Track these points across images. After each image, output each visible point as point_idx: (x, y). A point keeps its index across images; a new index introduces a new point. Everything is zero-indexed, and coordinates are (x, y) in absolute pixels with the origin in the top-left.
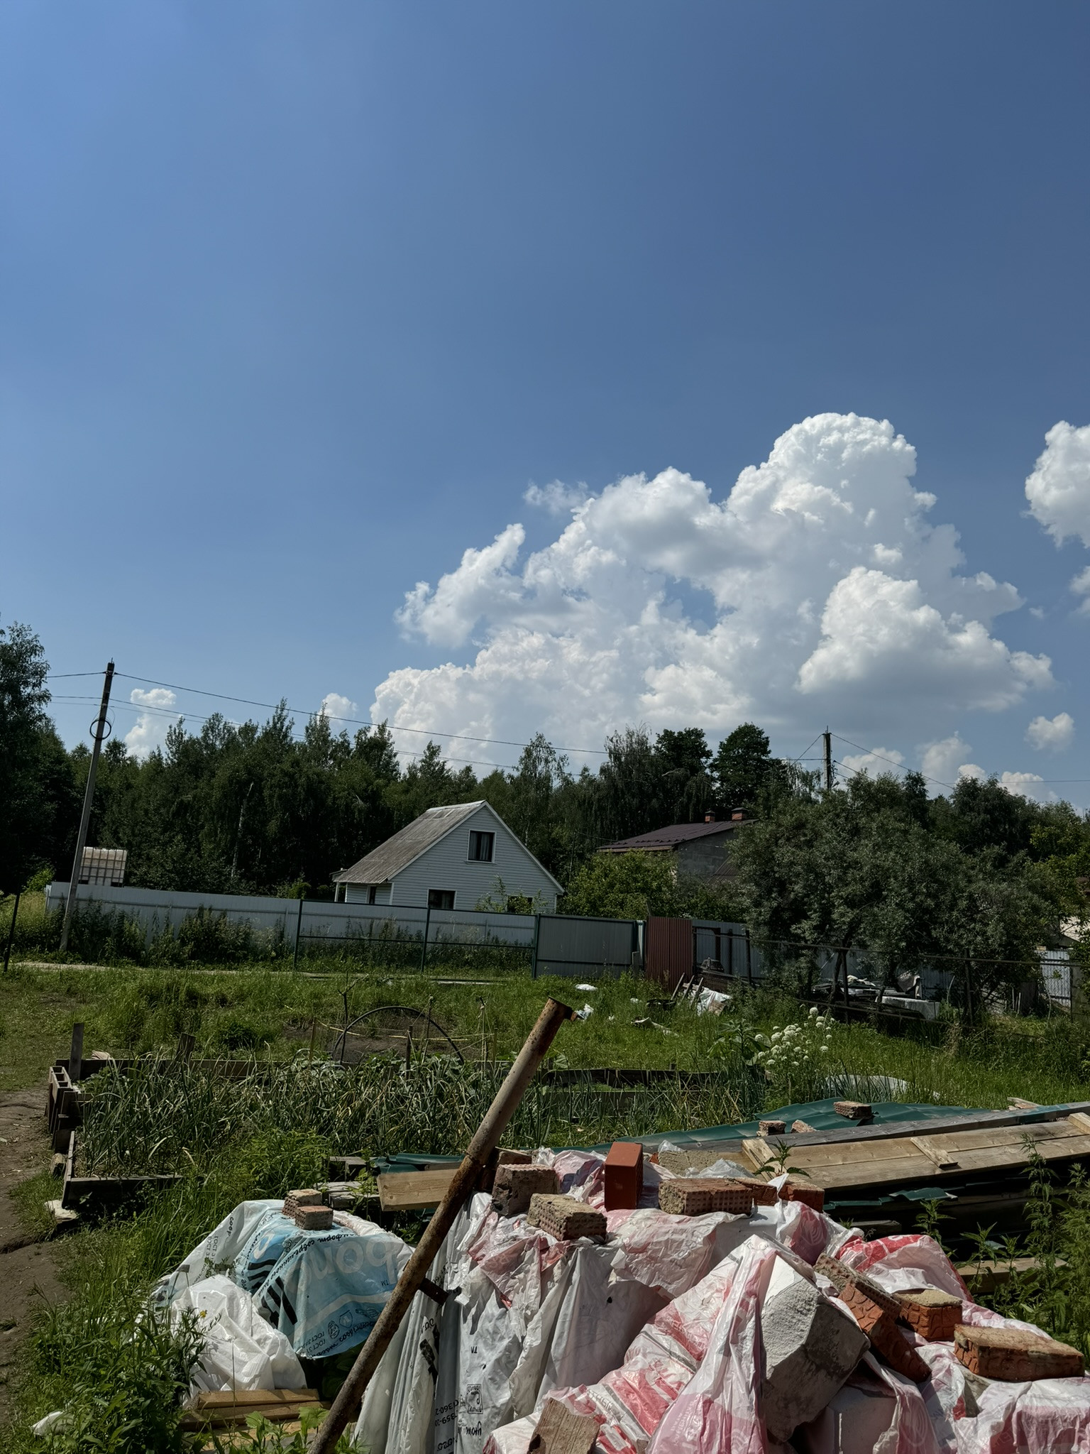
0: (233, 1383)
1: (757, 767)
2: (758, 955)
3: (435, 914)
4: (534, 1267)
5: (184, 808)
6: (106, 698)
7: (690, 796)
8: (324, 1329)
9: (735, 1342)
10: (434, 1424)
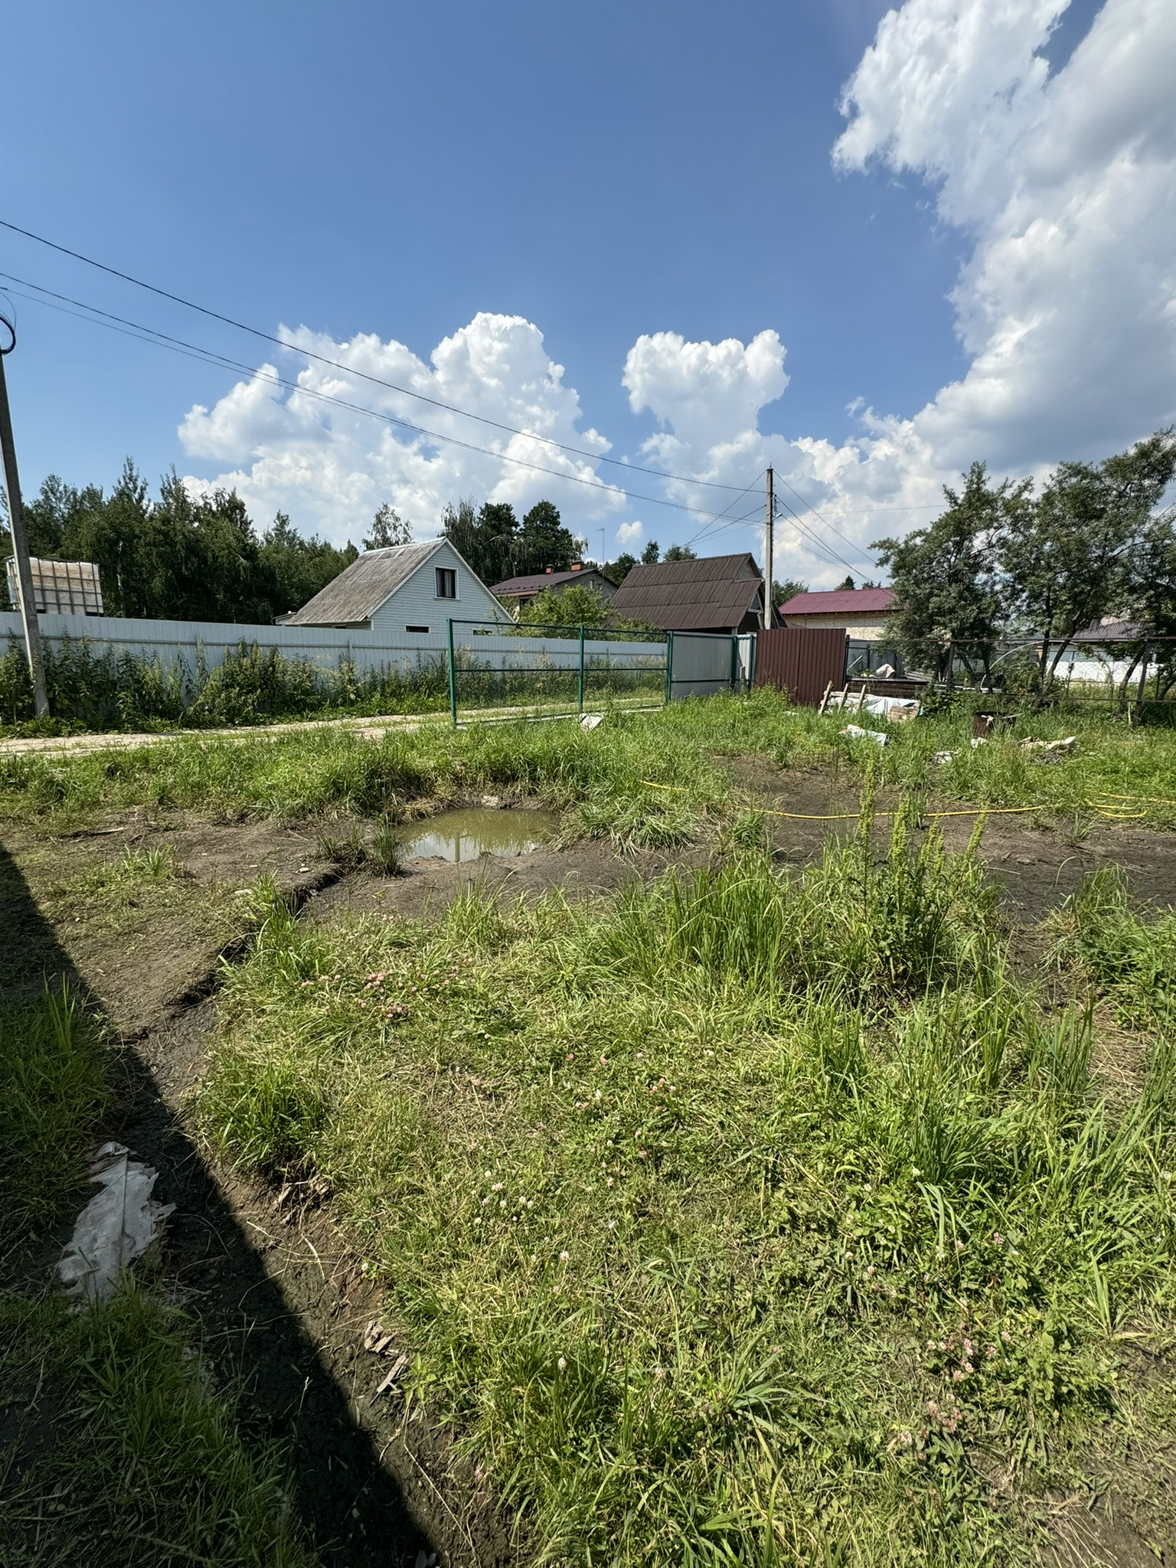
7: (514, 557)
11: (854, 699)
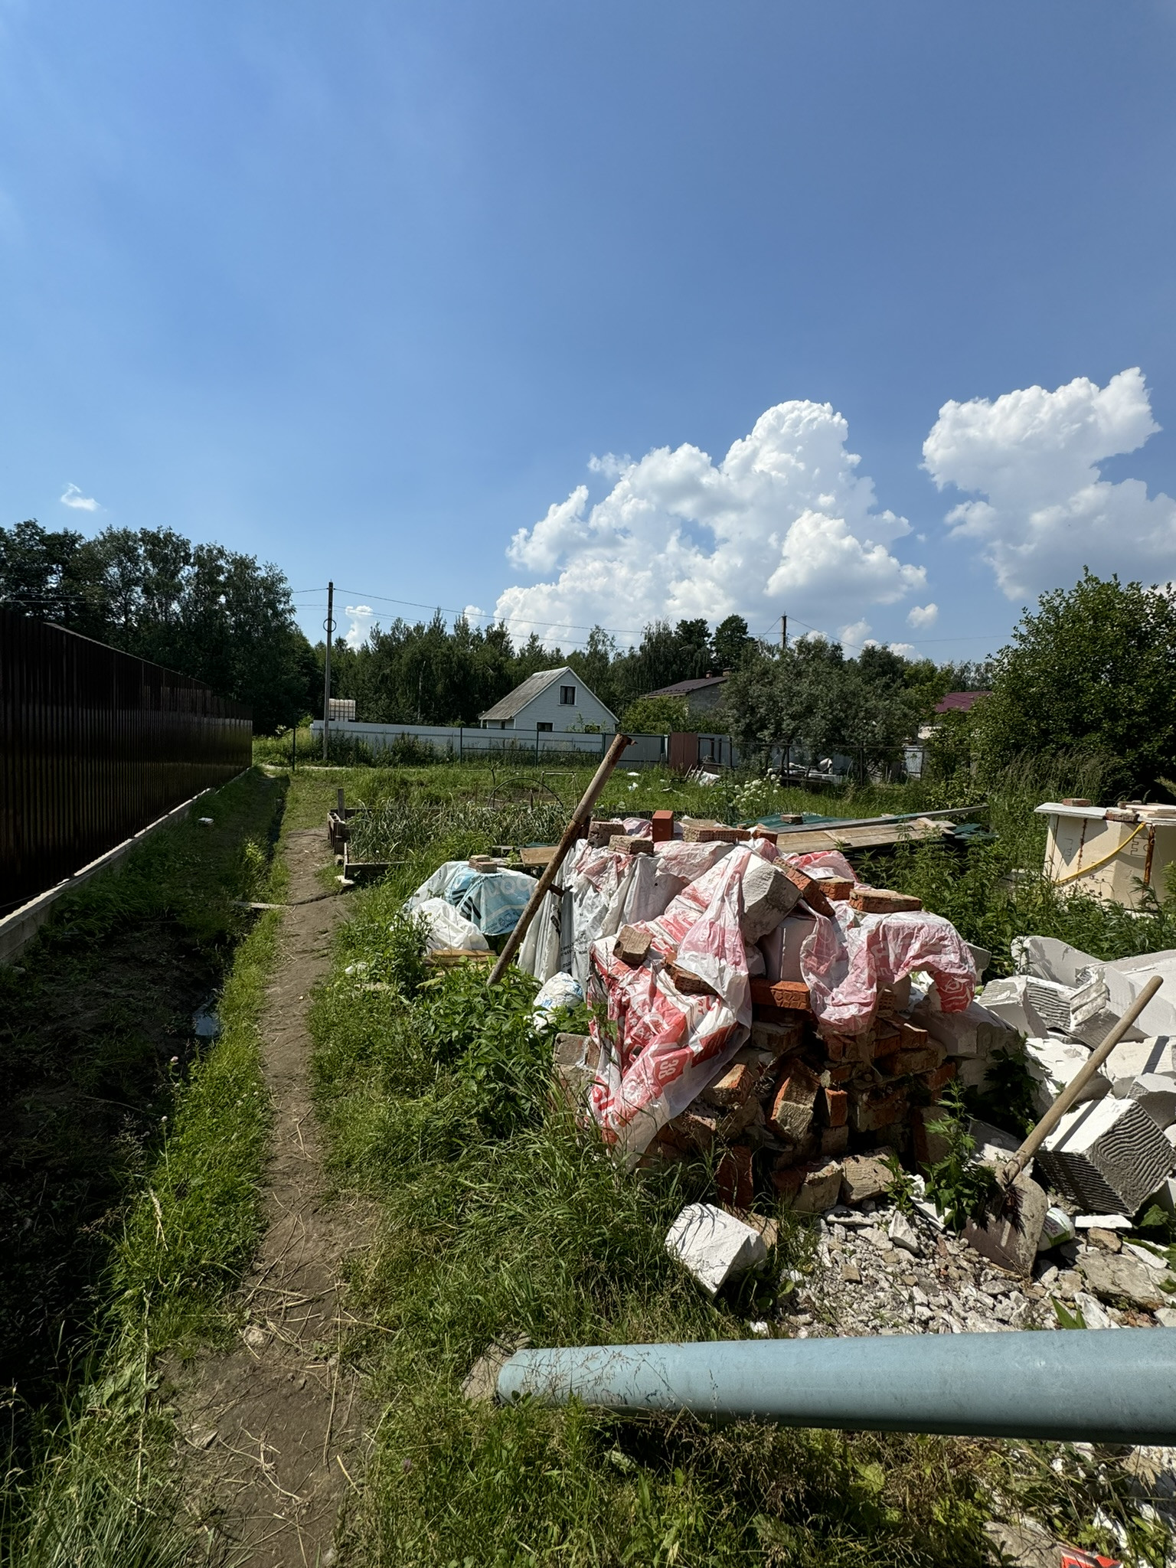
0: (450, 947)
1: (739, 643)
2: (737, 752)
3: (543, 735)
4: (614, 870)
5: (385, 678)
6: (330, 605)
7: (696, 662)
8: (497, 921)
9: (727, 895)
10: (560, 956)
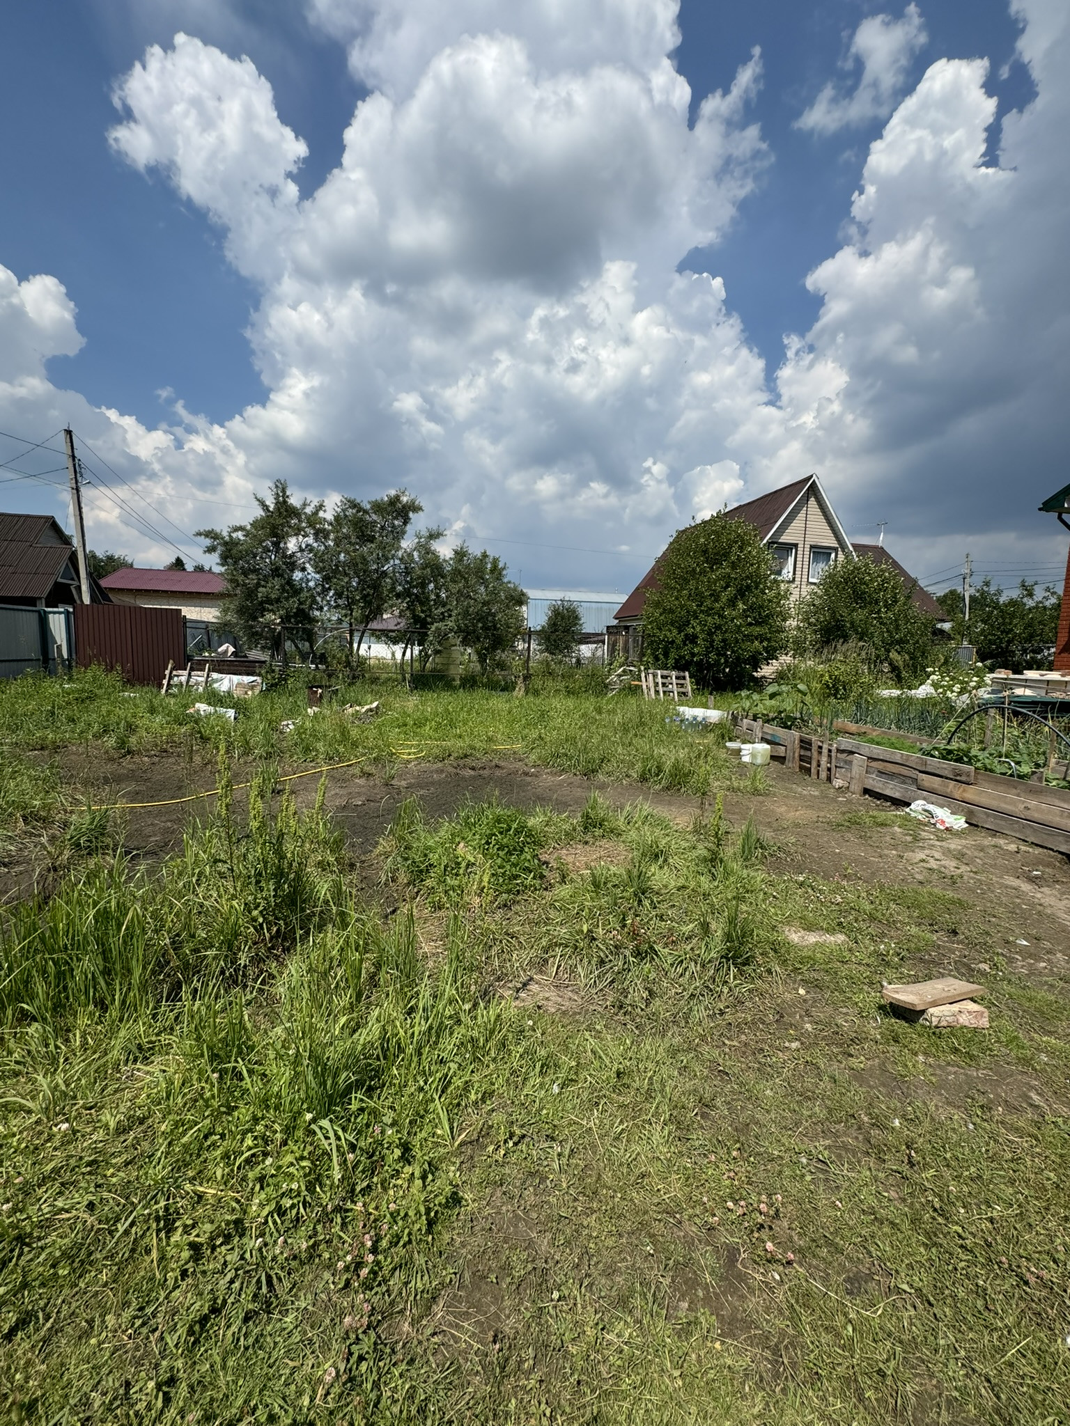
11: (199, 678)
